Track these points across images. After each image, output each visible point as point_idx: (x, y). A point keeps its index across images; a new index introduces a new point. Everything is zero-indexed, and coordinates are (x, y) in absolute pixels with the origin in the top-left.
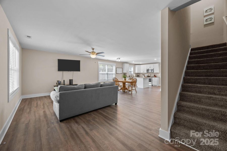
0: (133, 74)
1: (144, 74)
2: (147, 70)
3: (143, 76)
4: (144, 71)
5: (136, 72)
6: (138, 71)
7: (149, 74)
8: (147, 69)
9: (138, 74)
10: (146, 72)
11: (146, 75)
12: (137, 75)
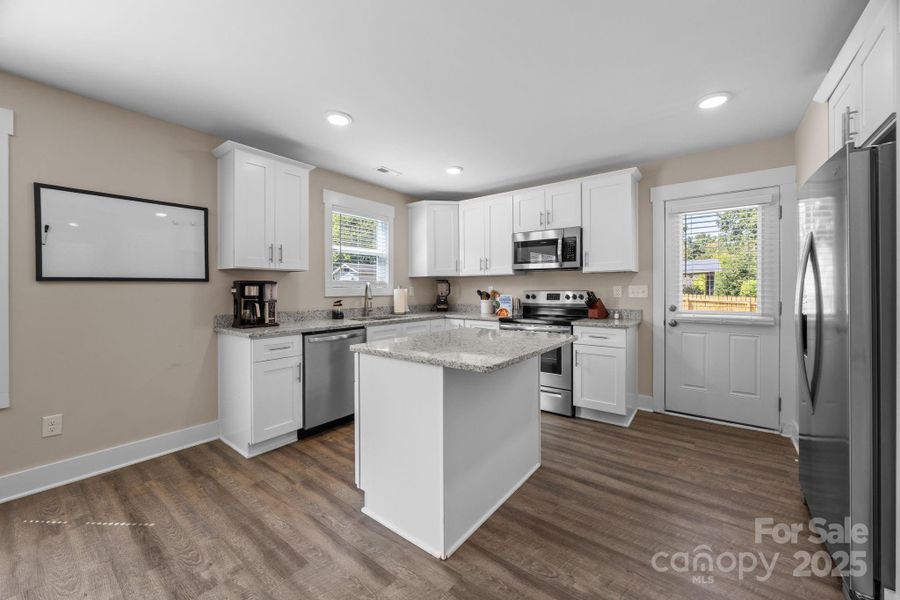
0: (388, 292)
1: (489, 289)
2: (518, 245)
3: (485, 305)
4: (485, 263)
5: (423, 268)
6: (434, 258)
7: (530, 289)
8: (520, 238)
9: (442, 289)
10: (506, 266)
11: (510, 297)
12: (427, 298)
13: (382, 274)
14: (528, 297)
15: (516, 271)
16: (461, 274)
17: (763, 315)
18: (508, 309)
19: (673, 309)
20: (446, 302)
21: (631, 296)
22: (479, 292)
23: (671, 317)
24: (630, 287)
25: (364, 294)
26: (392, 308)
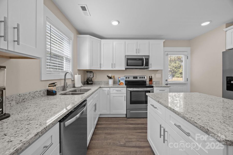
1: (112, 75)
2: (129, 59)
10: (122, 67)
13: (67, 67)
14: (126, 78)
15: (126, 69)
16: (102, 69)
17: (184, 81)
18: (123, 82)
19: (166, 80)
20: (91, 81)
21: (156, 77)
22: (107, 76)
23: (166, 82)
24: (156, 75)
25: (64, 78)
26: (74, 84)
